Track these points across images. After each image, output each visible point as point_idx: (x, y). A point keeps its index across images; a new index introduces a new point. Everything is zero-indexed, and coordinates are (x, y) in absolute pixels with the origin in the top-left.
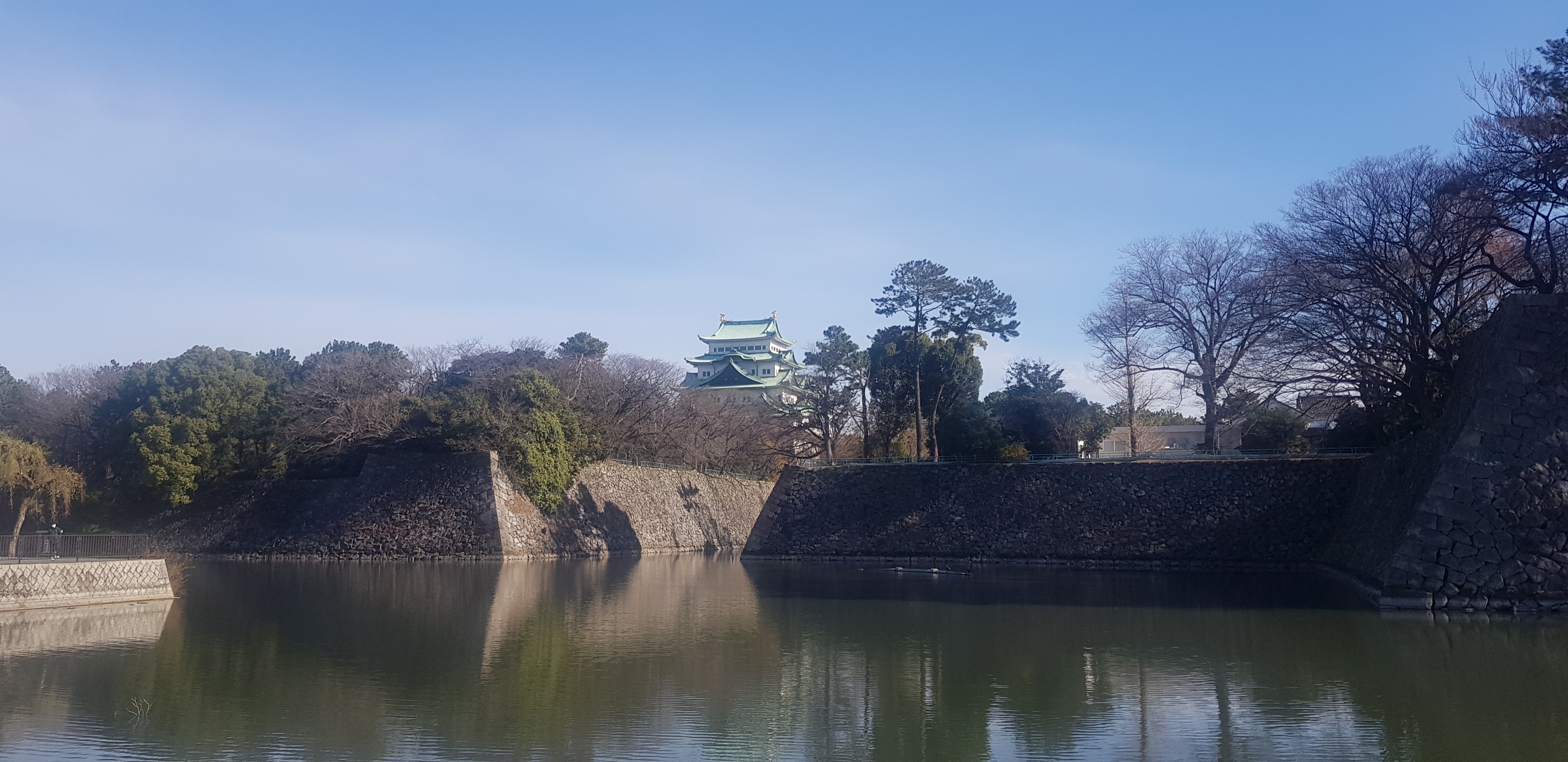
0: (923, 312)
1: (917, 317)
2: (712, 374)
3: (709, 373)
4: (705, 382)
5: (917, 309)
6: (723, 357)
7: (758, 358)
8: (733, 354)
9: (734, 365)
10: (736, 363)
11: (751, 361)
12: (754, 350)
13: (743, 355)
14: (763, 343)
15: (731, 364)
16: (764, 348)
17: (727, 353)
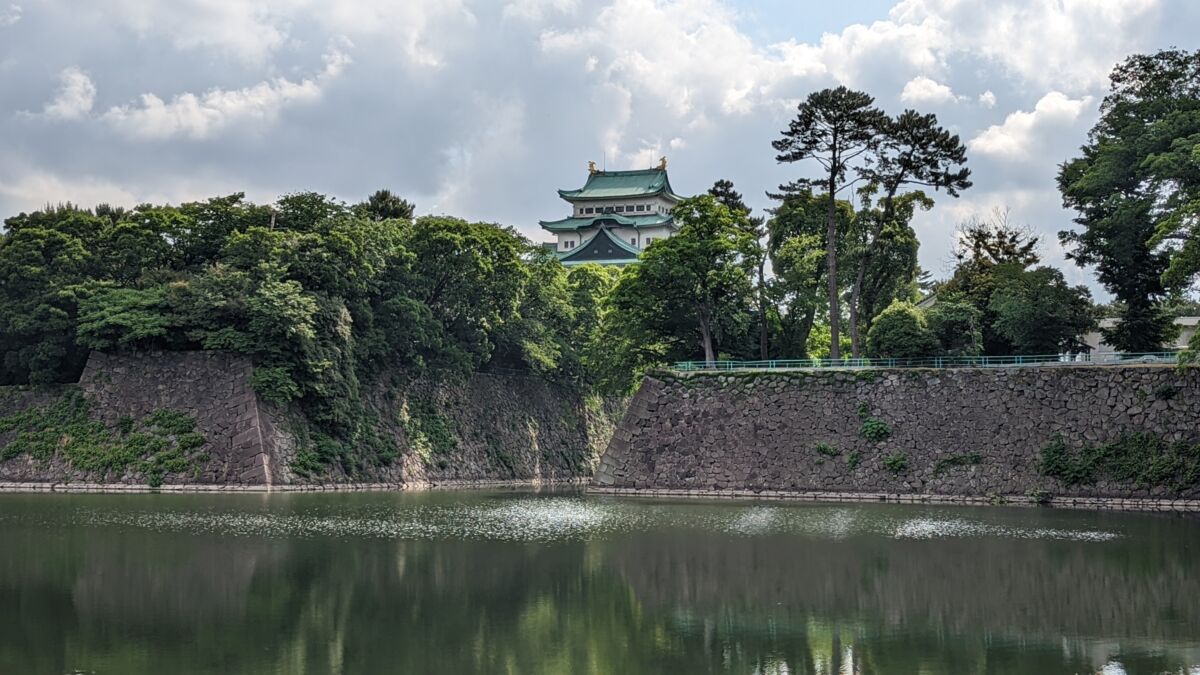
0: (841, 161)
1: (834, 166)
2: (577, 244)
3: (572, 243)
4: (568, 255)
5: (834, 154)
6: (592, 220)
7: (640, 222)
8: (605, 217)
9: (607, 232)
10: (610, 229)
11: (630, 227)
12: (635, 212)
13: (620, 219)
14: (648, 202)
15: (602, 230)
16: (649, 208)
17: (598, 216)
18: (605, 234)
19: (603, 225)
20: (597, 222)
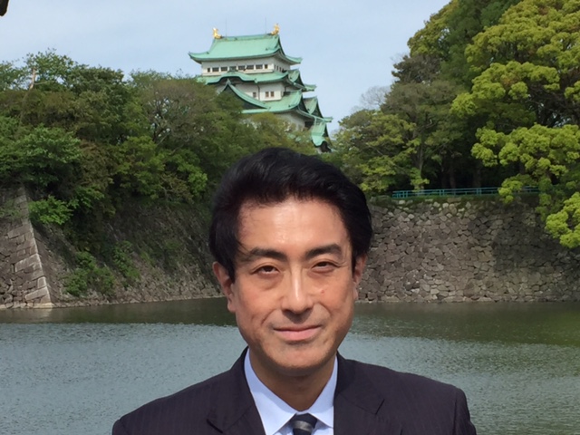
6: (219, 78)
7: (259, 79)
8: (230, 75)
9: (232, 87)
10: (234, 85)
11: (251, 83)
12: (255, 70)
13: (244, 75)
14: (266, 62)
15: (228, 86)
16: (266, 66)
17: (224, 74)
18: (231, 89)
19: (229, 82)
20: (224, 79)
